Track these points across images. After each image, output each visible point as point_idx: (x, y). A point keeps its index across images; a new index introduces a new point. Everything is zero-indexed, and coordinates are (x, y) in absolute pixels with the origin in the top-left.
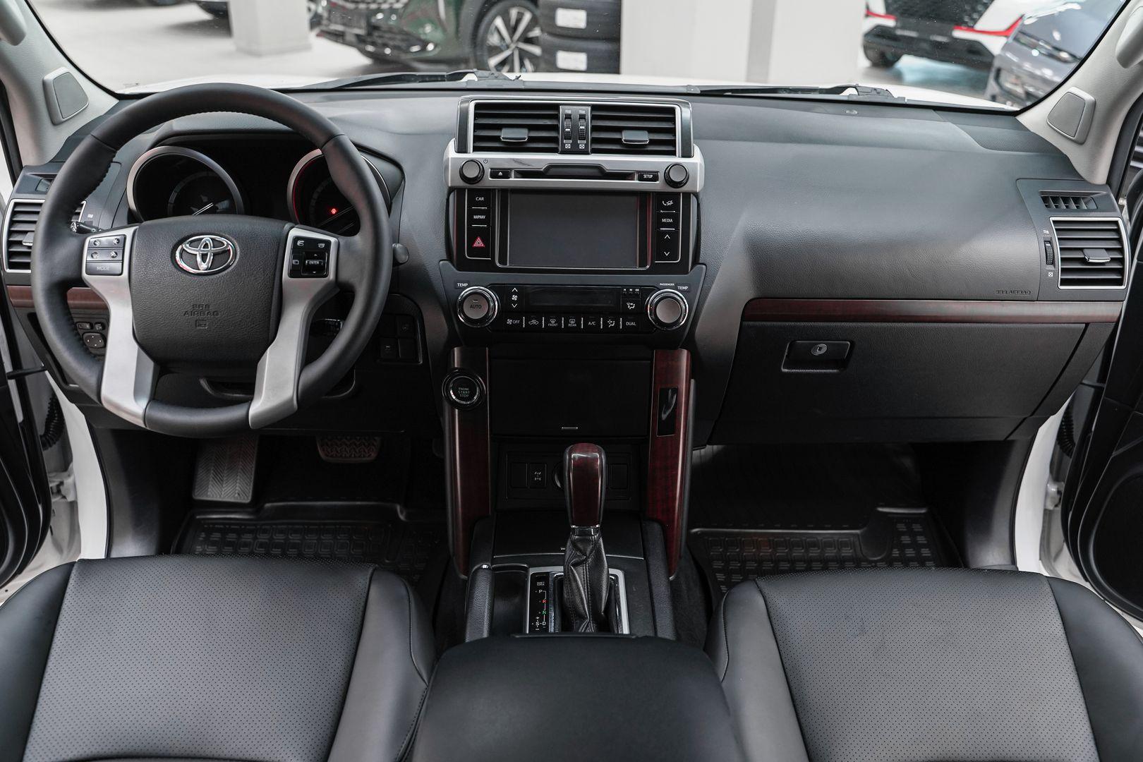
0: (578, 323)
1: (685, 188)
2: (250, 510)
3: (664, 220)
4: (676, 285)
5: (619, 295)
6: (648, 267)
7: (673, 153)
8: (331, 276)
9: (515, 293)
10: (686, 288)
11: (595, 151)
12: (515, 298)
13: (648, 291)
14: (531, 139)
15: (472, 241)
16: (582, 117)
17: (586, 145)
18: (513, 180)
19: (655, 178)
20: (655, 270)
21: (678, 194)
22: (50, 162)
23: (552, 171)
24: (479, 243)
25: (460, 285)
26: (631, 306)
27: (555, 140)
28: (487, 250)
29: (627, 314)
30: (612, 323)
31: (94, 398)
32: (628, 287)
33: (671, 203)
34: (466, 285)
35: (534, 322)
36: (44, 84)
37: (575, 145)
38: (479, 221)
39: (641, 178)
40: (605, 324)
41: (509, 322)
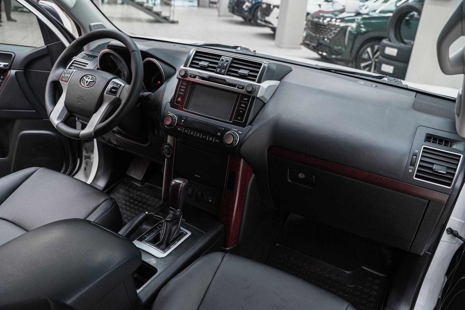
0: (200, 135)
1: (253, 95)
2: (140, 183)
3: (242, 105)
4: (238, 131)
5: (216, 128)
6: (231, 122)
7: (254, 80)
8: (118, 96)
9: (184, 119)
10: (241, 133)
11: (228, 75)
12: (183, 121)
13: (227, 130)
14: (209, 67)
15: (178, 98)
16: (227, 61)
17: (224, 72)
18: (197, 80)
19: (243, 88)
20: (234, 123)
21: (250, 96)
22: (91, 50)
23: (210, 79)
24: (179, 99)
25: (169, 112)
26: (219, 134)
27: (215, 68)
28: (182, 103)
29: (217, 137)
30: (211, 139)
31: (49, 115)
32: (221, 127)
33: (247, 99)
34: (171, 112)
35: (186, 131)
36: (90, 26)
37: (221, 71)
38: (182, 92)
39: (238, 88)
40: (209, 138)
41: (179, 129)
